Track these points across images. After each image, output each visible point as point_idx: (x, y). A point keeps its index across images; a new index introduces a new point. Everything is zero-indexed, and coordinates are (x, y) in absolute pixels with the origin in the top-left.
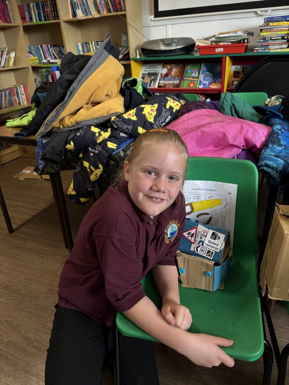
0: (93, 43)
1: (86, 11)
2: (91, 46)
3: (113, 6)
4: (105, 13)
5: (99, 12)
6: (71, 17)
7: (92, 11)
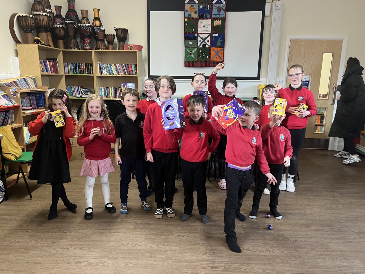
1: (109, 72)
2: (110, 89)
3: (127, 71)
4: (122, 75)
5: (118, 73)
6: (99, 74)
7: (114, 72)
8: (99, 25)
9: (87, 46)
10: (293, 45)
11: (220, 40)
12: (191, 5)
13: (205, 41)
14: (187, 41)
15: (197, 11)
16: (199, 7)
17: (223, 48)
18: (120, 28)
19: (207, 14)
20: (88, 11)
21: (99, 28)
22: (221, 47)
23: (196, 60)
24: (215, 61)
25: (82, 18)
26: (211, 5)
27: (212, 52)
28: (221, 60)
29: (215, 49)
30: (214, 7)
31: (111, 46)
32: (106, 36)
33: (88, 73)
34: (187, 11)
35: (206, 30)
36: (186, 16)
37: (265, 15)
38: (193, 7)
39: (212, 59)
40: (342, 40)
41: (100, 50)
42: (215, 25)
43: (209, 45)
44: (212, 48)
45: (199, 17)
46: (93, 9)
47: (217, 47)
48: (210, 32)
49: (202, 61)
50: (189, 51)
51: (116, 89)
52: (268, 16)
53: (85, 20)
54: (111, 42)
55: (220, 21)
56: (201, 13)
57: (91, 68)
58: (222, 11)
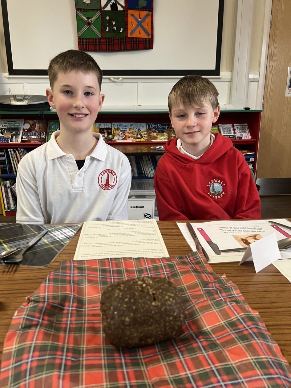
10: (277, 10)
17: (150, 13)
22: (146, 10)
23: (100, 36)
24: (136, 38)
27: (130, 19)
28: (149, 36)
29: (136, 13)
39: (131, 34)
43: (124, 5)
44: (130, 12)
47: (138, 9)
49: (111, 39)
50: (85, 18)
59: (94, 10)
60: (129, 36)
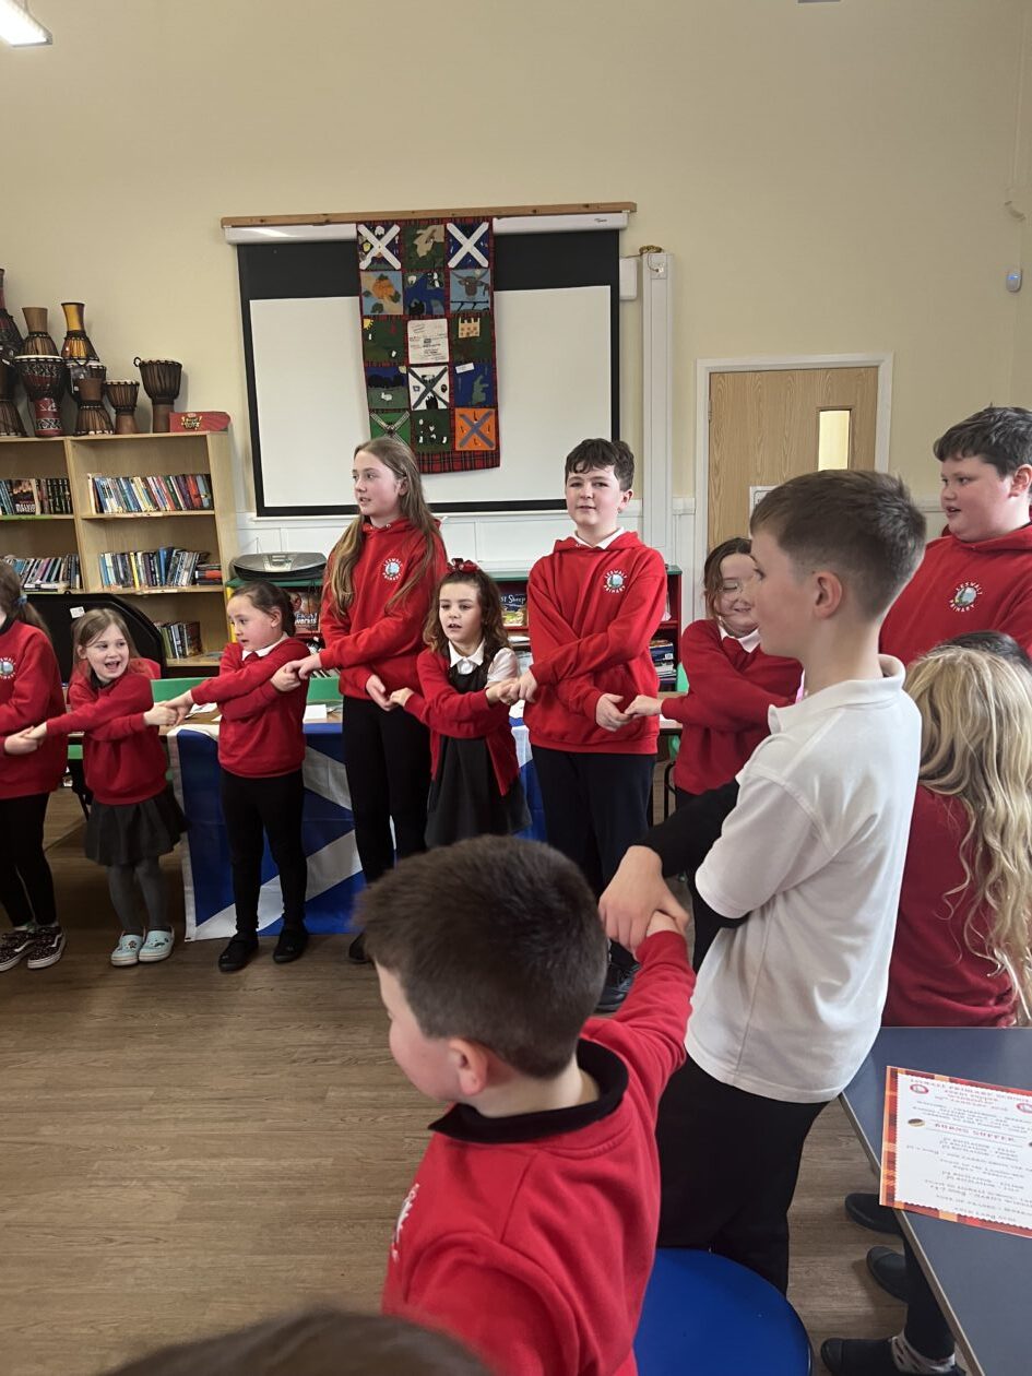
0: (139, 554)
1: (128, 501)
2: (133, 559)
3: (184, 497)
4: (168, 509)
5: (156, 505)
6: (93, 513)
7: (141, 503)
8: (83, 355)
9: (49, 425)
10: (720, 390)
11: (482, 382)
12: (378, 274)
13: (434, 389)
14: (375, 391)
15: (401, 292)
16: (404, 280)
17: (493, 411)
18: (154, 360)
19: (433, 302)
20: (46, 310)
21: (84, 365)
22: (485, 407)
24: (470, 452)
25: (30, 333)
26: (443, 275)
27: (459, 422)
28: (491, 447)
29: (469, 412)
30: (454, 280)
31: (127, 421)
32: (106, 389)
33: (58, 509)
34: (368, 294)
35: (434, 352)
36: (367, 311)
37: (621, 298)
38: (385, 282)
39: (461, 446)
40: (877, 367)
41: (92, 435)
42: (462, 334)
43: (448, 401)
44: (458, 411)
45: (407, 313)
46: (63, 305)
47: (472, 406)
48: (447, 360)
49: (428, 455)
50: (383, 424)
51: (150, 558)
52: (632, 301)
53: (38, 340)
54: (128, 407)
55: (475, 321)
56: (415, 300)
57: (67, 493)
58: (480, 289)
59: (399, 410)
60: (458, 449)
